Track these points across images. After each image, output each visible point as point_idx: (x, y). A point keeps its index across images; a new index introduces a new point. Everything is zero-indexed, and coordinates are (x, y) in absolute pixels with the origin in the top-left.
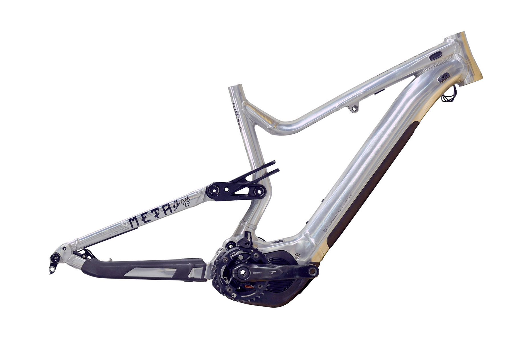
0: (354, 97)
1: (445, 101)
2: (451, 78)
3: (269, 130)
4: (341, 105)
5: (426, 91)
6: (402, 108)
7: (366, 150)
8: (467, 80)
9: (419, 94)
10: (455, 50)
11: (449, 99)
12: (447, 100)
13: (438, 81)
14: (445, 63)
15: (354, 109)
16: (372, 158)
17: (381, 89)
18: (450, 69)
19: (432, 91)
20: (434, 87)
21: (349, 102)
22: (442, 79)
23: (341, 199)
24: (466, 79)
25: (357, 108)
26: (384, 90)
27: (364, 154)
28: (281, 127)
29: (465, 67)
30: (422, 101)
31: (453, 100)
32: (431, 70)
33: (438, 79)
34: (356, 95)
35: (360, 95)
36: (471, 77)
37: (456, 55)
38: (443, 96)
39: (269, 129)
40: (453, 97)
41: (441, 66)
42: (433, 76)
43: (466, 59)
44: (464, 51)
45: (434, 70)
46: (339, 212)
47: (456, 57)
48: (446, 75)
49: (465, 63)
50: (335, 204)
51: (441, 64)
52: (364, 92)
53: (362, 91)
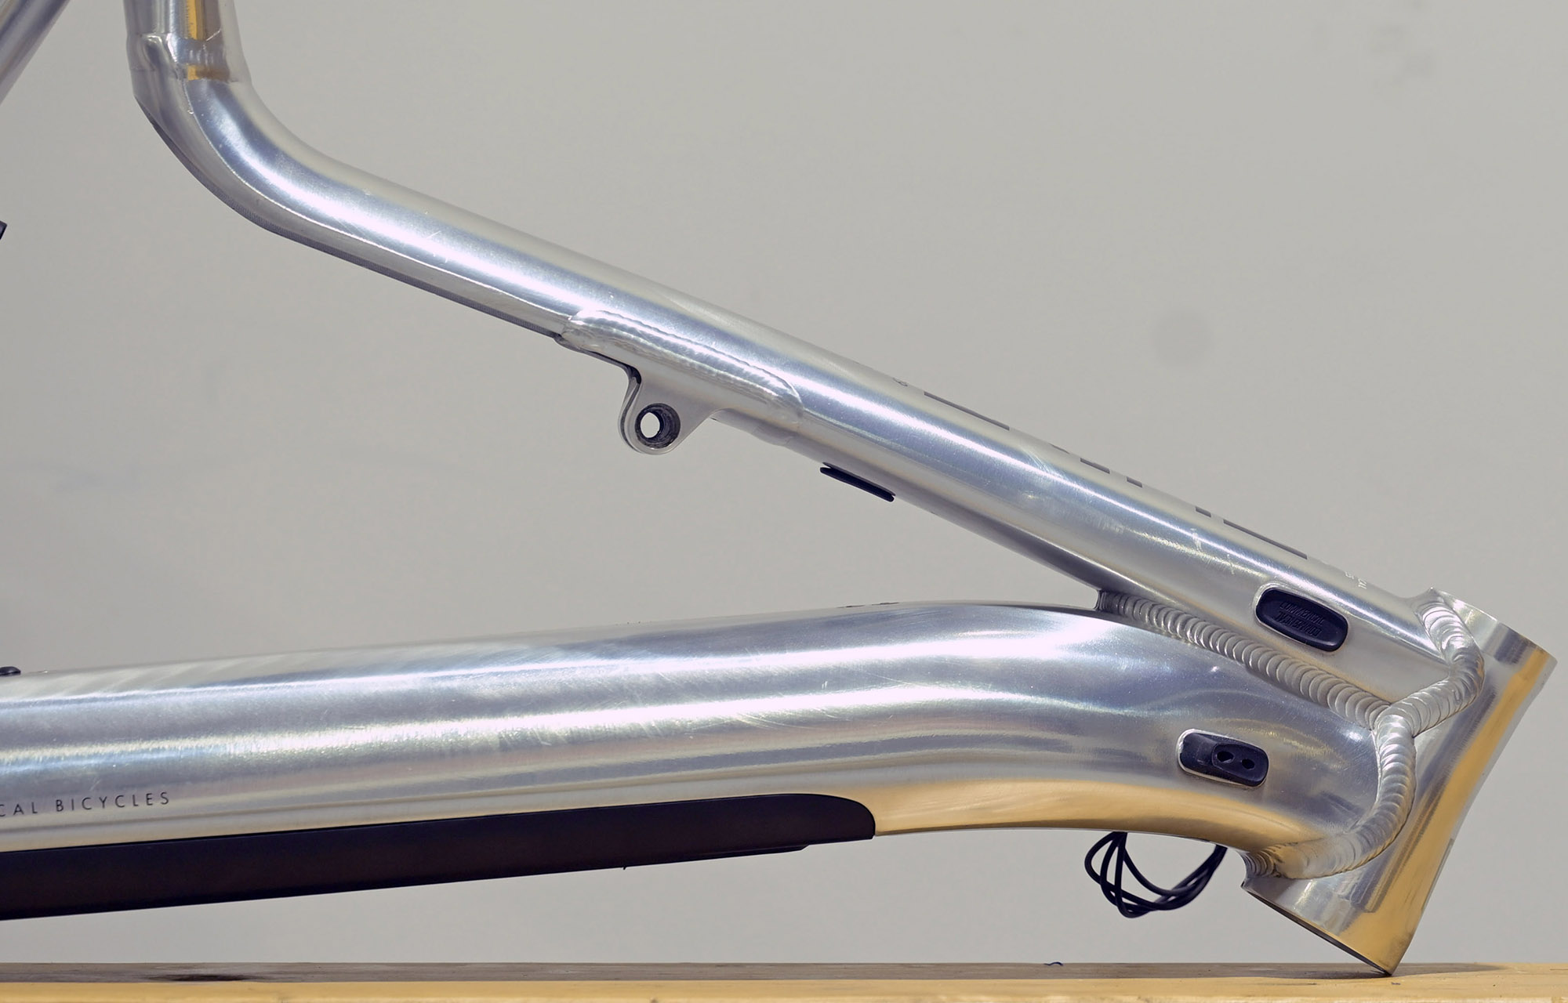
0: (716, 364)
1: (1098, 872)
2: (1258, 800)
3: (143, 55)
4: (611, 334)
5: (1070, 723)
6: (877, 676)
7: (481, 676)
8: (1314, 892)
9: (1026, 704)
10: (1416, 696)
11: (1124, 887)
12: (1111, 878)
13: (1180, 745)
14: (1306, 697)
15: (651, 425)
16: (467, 742)
17: (886, 474)
18: (1301, 761)
19: (1091, 757)
20: (1127, 754)
21: (664, 361)
22: (1208, 759)
23: (100, 761)
24: (1310, 886)
25: (670, 430)
26: (888, 496)
27: (450, 678)
28: (217, 108)
29: (1373, 821)
30: (987, 750)
31: (1136, 908)
32: (1208, 656)
33: (1188, 737)
34: (730, 368)
35: (750, 391)
36: (1349, 902)
37: (1397, 722)
38: (1118, 839)
39: (155, 53)
40: (1152, 897)
41: (1270, 693)
42: (1185, 695)
43: (1421, 795)
44: (1453, 746)
45: (1218, 674)
46: (18, 810)
47: (1384, 731)
48: (1248, 764)
49: (1393, 810)
50: (49, 752)
51: (1282, 685)
52: (786, 400)
53: (781, 385)
